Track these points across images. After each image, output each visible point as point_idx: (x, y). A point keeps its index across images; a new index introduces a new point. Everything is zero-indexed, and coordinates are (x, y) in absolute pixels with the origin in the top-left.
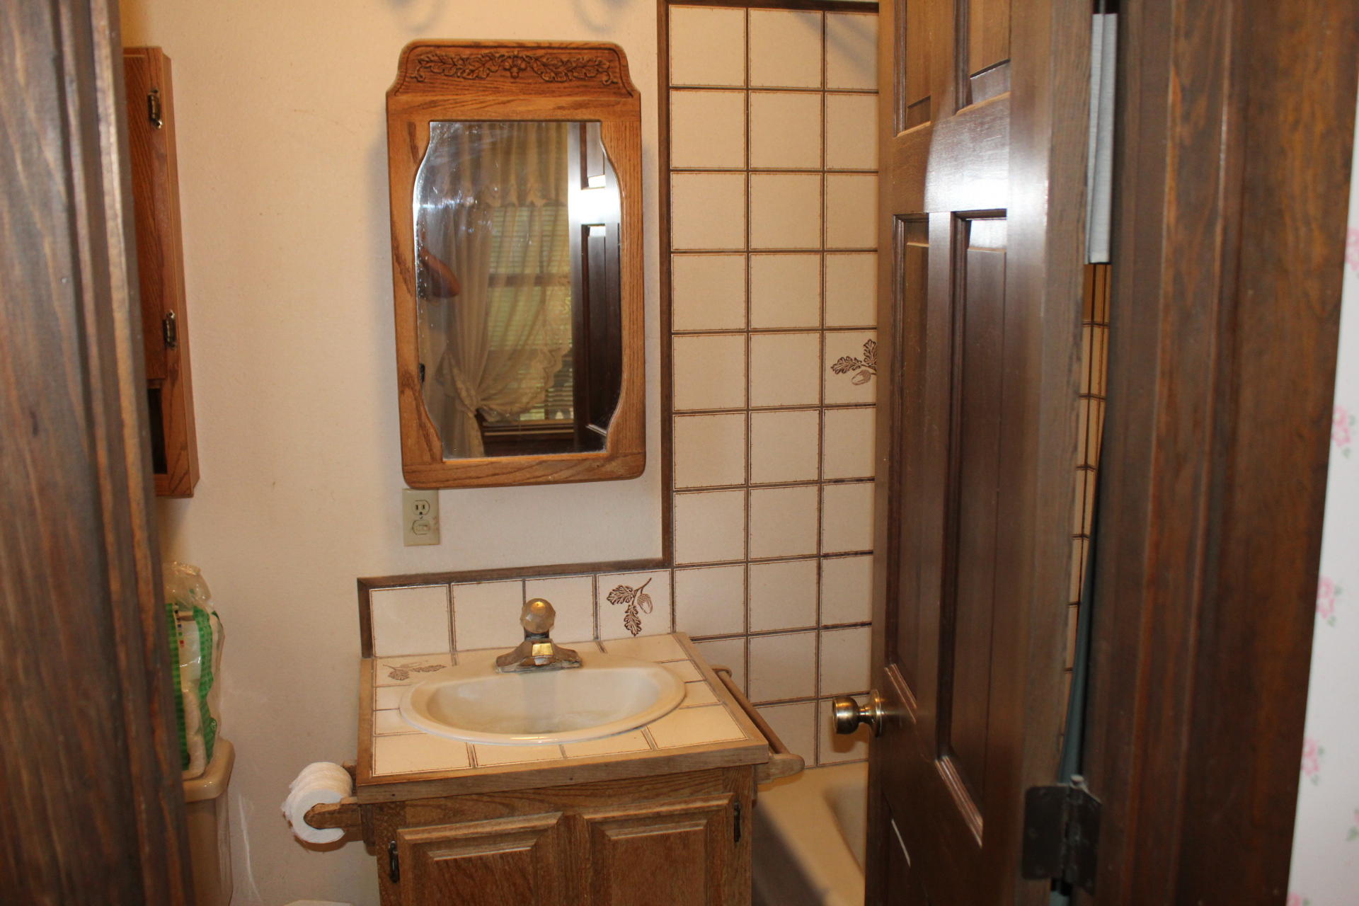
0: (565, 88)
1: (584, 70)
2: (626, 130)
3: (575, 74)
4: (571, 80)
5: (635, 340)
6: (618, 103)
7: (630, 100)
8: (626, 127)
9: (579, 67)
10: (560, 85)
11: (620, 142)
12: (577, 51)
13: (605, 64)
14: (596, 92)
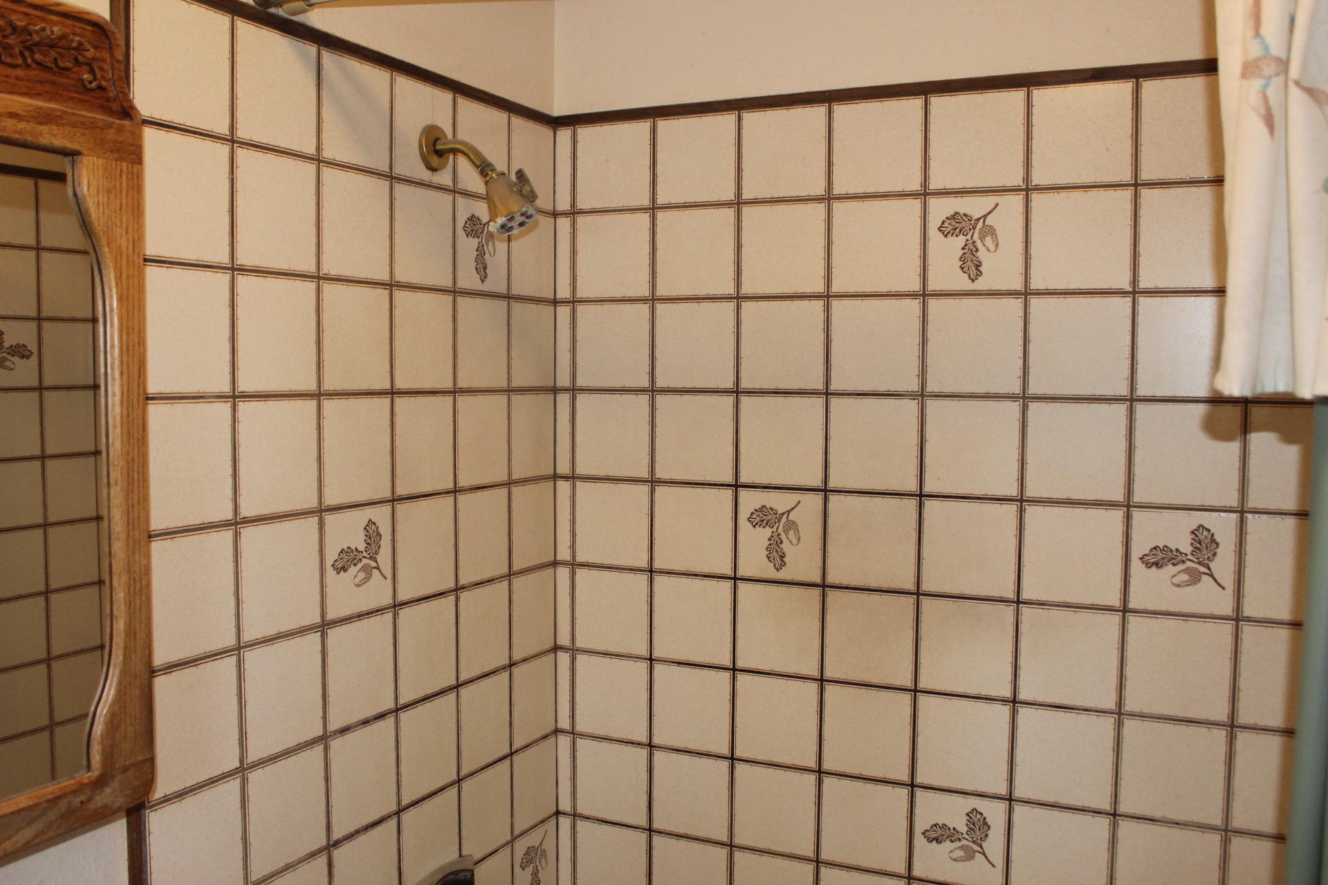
0: (17, 78)
1: (53, 54)
2: (121, 176)
3: (38, 56)
4: (28, 66)
5: (137, 557)
6: (110, 126)
7: (127, 123)
8: (121, 170)
9: (46, 45)
10: (10, 71)
11: (112, 196)
12: (40, 14)
13: (88, 50)
14: (72, 99)
